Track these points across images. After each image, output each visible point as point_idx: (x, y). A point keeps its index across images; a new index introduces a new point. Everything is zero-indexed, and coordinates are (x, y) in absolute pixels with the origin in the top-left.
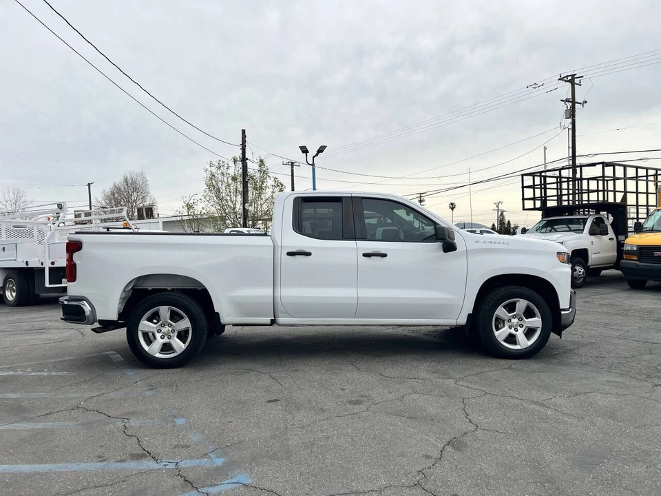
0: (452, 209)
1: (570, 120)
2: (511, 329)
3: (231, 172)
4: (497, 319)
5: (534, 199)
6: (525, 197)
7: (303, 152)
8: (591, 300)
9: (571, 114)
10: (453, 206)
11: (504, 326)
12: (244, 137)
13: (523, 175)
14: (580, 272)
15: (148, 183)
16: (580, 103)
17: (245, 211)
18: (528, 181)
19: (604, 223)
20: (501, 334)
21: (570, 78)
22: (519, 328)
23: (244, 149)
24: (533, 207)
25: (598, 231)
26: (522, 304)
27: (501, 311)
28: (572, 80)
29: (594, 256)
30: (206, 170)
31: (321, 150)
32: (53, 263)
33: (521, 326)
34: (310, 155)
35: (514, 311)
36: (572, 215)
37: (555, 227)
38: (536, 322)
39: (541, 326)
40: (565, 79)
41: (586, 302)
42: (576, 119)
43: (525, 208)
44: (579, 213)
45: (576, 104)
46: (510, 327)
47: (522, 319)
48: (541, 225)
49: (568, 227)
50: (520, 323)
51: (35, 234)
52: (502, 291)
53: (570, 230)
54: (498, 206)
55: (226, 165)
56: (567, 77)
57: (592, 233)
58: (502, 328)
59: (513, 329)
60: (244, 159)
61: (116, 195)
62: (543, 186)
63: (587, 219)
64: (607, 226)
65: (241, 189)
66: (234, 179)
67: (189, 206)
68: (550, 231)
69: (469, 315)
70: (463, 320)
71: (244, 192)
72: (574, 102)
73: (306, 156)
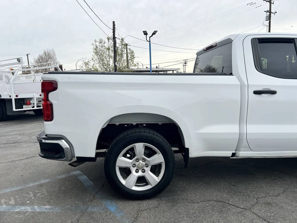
1: (268, 21)
3: (106, 45)
7: (145, 34)
9: (269, 18)
12: (114, 25)
15: (56, 54)
16: (273, 13)
17: (115, 66)
23: (114, 32)
28: (270, 1)
30: (93, 44)
31: (154, 34)
32: (17, 96)
34: (148, 36)
42: (271, 20)
51: (4, 78)
55: (103, 42)
60: (114, 38)
61: (41, 60)
65: (113, 55)
66: (109, 49)
67: (86, 64)
71: (114, 56)
72: (270, 12)
73: (146, 36)
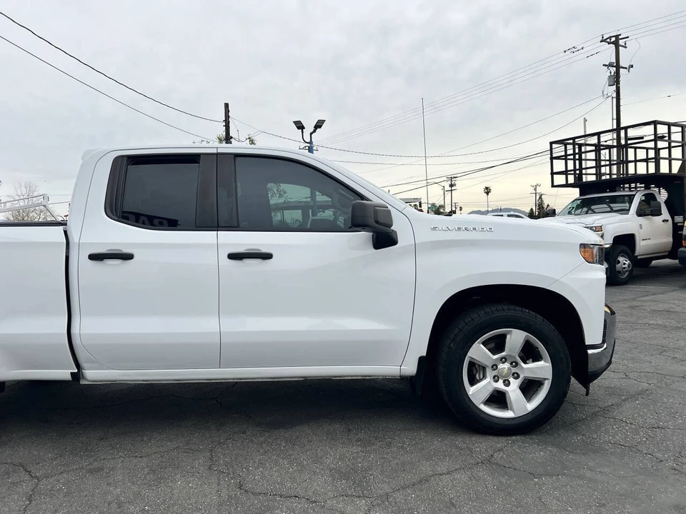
0: (487, 193)
1: (614, 88)
2: (497, 381)
4: (472, 364)
5: (566, 173)
6: (555, 171)
7: (298, 128)
8: (639, 304)
9: (616, 80)
10: (488, 191)
11: (484, 377)
12: (227, 111)
13: (551, 143)
14: (624, 264)
16: (626, 68)
18: (559, 151)
19: (656, 200)
20: (477, 392)
21: (613, 39)
22: (511, 380)
23: (227, 126)
24: (564, 183)
25: (648, 211)
26: (516, 338)
27: (478, 351)
28: (616, 42)
29: (643, 243)
31: (319, 125)
33: (516, 376)
35: (502, 350)
36: (615, 191)
37: (593, 207)
38: (542, 368)
39: (550, 377)
40: (608, 40)
41: (632, 307)
42: (621, 85)
43: (555, 184)
44: (624, 189)
45: (621, 69)
46: (496, 379)
47: (517, 364)
48: (575, 206)
49: (610, 207)
50: (514, 370)
52: (478, 316)
53: (612, 211)
54: (535, 189)
56: (610, 38)
57: (640, 213)
58: (481, 380)
59: (501, 381)
60: (228, 137)
62: (577, 157)
63: (634, 195)
64: (660, 203)
68: (587, 213)
69: (421, 359)
70: (410, 368)
72: (618, 67)
73: (303, 132)
